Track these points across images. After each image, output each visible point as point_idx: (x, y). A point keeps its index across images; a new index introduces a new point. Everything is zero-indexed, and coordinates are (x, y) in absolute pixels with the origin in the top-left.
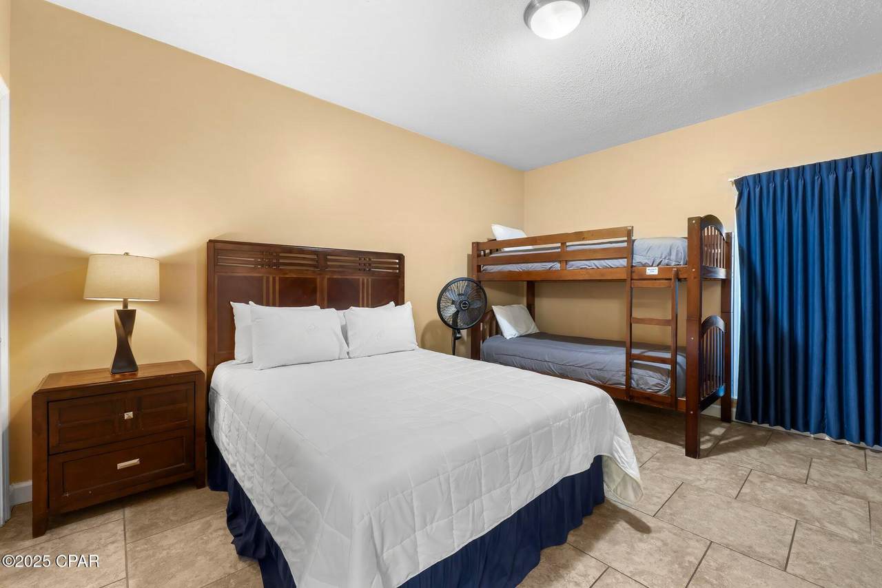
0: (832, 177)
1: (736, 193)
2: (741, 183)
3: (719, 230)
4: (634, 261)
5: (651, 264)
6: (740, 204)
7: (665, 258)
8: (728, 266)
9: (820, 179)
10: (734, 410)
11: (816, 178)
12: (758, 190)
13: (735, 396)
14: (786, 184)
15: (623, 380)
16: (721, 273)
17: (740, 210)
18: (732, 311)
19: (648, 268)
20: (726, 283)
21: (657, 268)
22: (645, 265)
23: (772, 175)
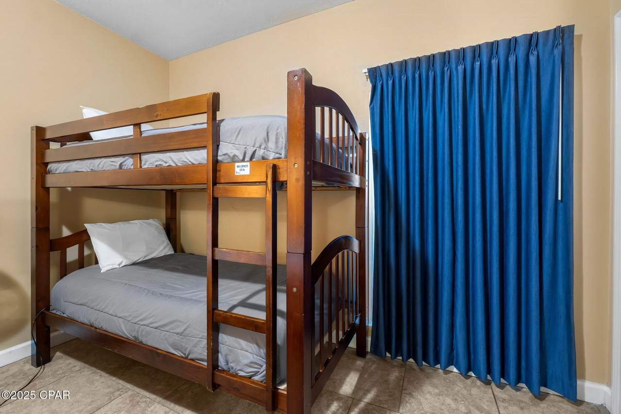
0: (461, 68)
1: (369, 86)
2: (374, 74)
3: (353, 130)
4: (220, 153)
5: (241, 158)
6: (374, 101)
7: (260, 147)
8: (362, 174)
9: (449, 71)
10: (369, 339)
11: (446, 69)
12: (390, 82)
13: (370, 323)
14: (417, 75)
15: (204, 354)
16: (356, 181)
17: (373, 106)
18: (366, 226)
19: (237, 164)
20: (360, 192)
21: (248, 164)
22: (234, 159)
23: (404, 64)
